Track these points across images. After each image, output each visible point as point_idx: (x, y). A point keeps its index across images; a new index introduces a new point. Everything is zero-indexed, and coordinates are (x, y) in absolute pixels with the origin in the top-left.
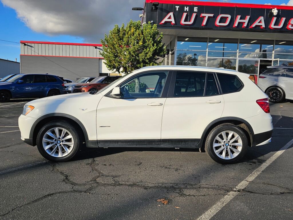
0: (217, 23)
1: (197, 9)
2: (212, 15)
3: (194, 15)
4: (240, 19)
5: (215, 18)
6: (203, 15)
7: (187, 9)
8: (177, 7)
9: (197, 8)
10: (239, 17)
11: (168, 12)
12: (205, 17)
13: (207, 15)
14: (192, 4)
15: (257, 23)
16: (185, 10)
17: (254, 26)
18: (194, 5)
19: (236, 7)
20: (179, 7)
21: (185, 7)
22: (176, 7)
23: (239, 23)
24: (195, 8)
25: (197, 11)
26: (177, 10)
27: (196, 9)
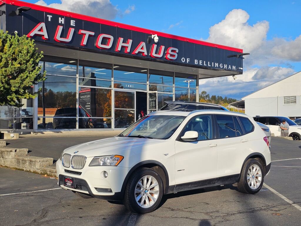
0: (99, 44)
1: (74, 23)
2: (93, 34)
3: (72, 30)
4: (123, 43)
5: (96, 37)
6: (83, 32)
7: (61, 20)
8: (50, 17)
9: (74, 21)
10: (122, 39)
11: (39, 22)
12: (85, 34)
13: (88, 33)
14: (68, 15)
15: (139, 50)
16: (60, 22)
17: (137, 52)
18: (70, 17)
19: (118, 27)
20: (51, 16)
21: (60, 18)
22: (48, 16)
23: (122, 47)
24: (72, 21)
25: (74, 25)
26: (50, 20)
27: (72, 23)
